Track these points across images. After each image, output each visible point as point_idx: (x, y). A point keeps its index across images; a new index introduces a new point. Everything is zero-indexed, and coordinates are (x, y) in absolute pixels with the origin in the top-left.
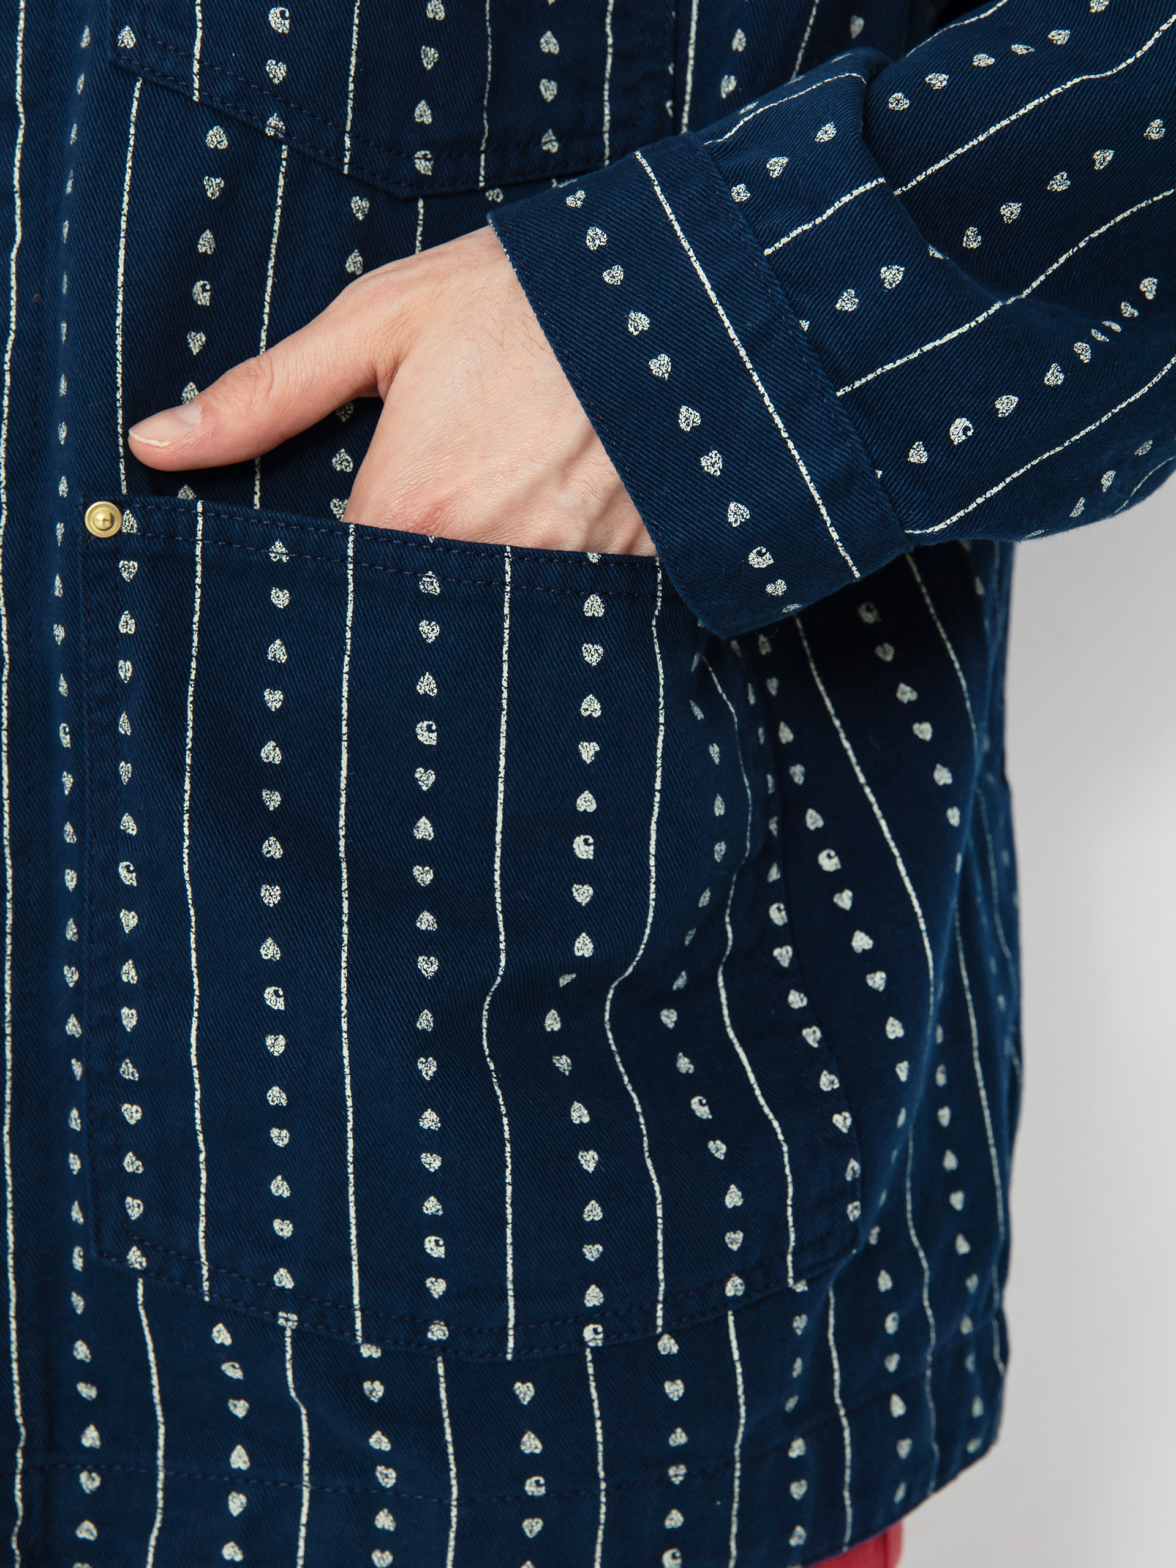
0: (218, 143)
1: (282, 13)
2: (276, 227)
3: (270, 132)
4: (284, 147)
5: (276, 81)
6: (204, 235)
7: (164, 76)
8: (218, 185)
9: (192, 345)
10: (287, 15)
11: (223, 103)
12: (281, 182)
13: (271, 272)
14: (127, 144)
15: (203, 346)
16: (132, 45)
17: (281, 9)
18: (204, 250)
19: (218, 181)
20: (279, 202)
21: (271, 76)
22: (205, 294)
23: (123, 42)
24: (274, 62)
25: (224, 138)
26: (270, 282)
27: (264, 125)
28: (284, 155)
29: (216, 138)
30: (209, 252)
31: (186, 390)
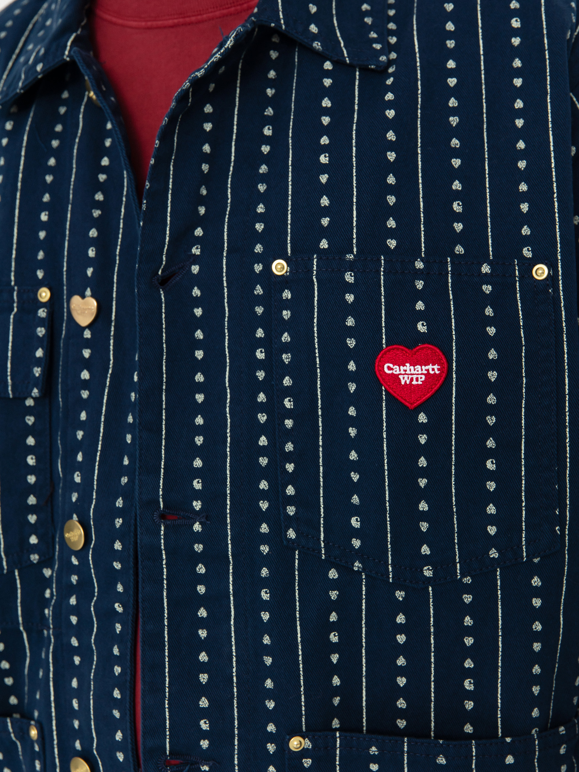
0: (334, 576)
1: (357, 519)
2: (364, 607)
3: (356, 569)
4: (363, 574)
5: (356, 548)
6: (332, 614)
7: (308, 549)
8: (336, 594)
9: (333, 660)
10: (359, 520)
11: (335, 559)
12: (364, 588)
13: (364, 626)
14: (295, 579)
15: (338, 659)
16: (294, 537)
17: (356, 517)
18: (333, 620)
19: (335, 592)
20: (364, 597)
21: (354, 546)
22: (336, 637)
23: (290, 536)
24: (355, 539)
25: (336, 573)
26: (364, 630)
27: (353, 566)
28: (364, 577)
29: (333, 574)
30: (335, 620)
31: (334, 679)
